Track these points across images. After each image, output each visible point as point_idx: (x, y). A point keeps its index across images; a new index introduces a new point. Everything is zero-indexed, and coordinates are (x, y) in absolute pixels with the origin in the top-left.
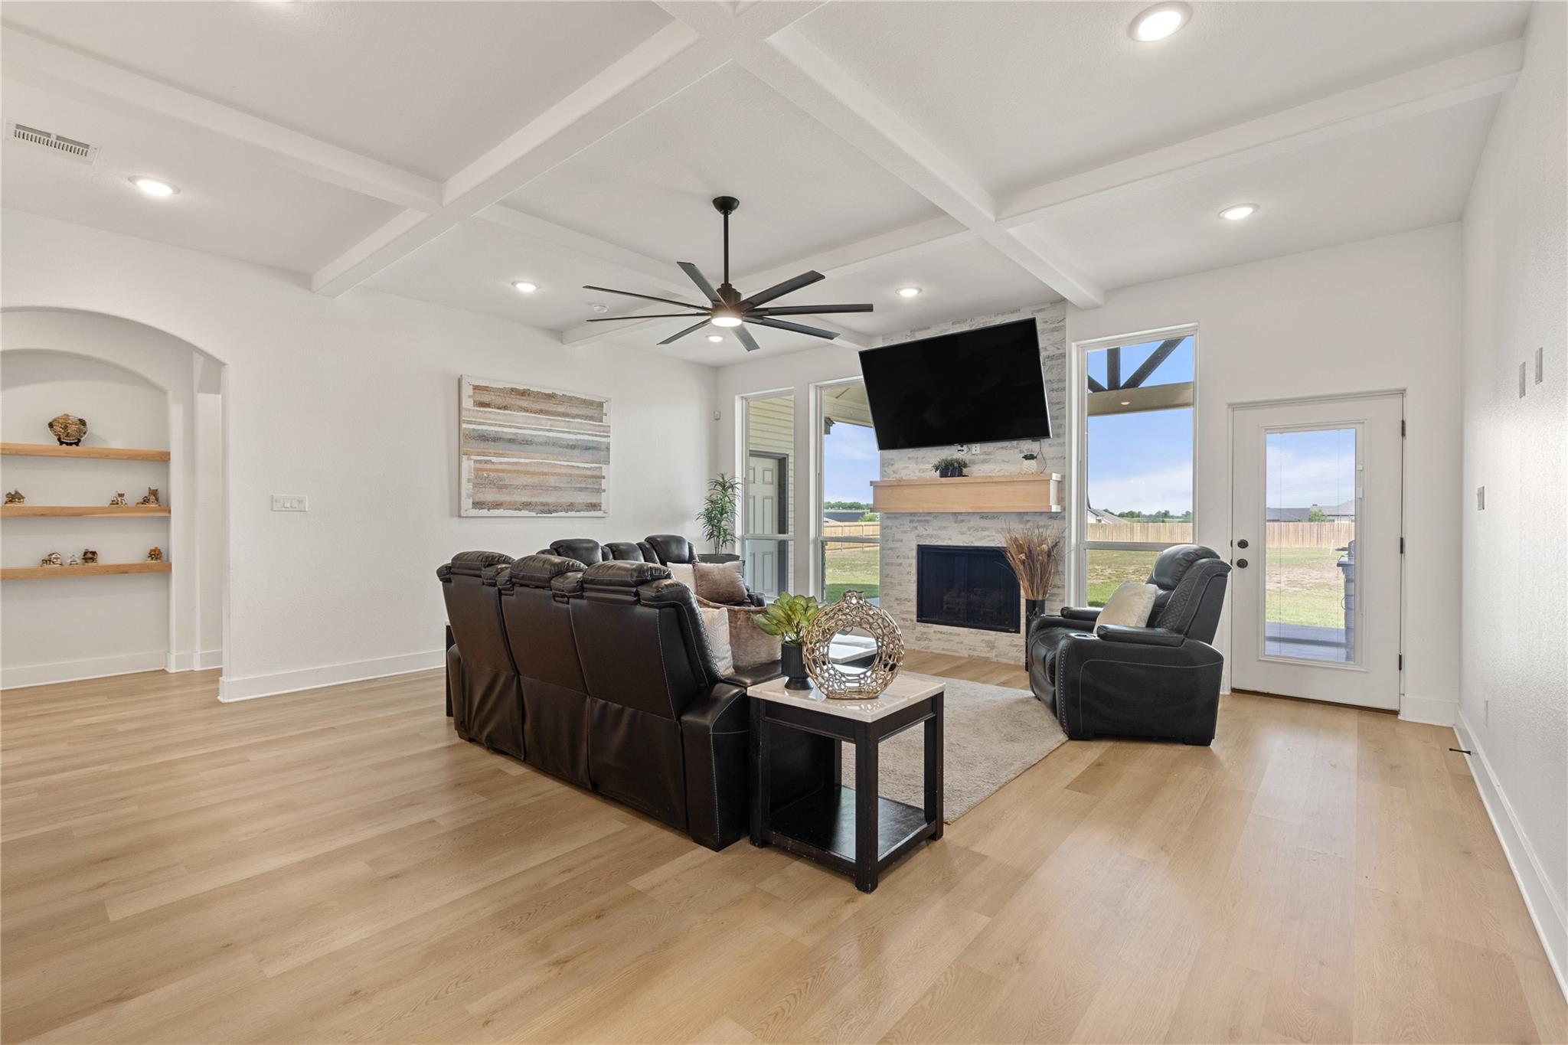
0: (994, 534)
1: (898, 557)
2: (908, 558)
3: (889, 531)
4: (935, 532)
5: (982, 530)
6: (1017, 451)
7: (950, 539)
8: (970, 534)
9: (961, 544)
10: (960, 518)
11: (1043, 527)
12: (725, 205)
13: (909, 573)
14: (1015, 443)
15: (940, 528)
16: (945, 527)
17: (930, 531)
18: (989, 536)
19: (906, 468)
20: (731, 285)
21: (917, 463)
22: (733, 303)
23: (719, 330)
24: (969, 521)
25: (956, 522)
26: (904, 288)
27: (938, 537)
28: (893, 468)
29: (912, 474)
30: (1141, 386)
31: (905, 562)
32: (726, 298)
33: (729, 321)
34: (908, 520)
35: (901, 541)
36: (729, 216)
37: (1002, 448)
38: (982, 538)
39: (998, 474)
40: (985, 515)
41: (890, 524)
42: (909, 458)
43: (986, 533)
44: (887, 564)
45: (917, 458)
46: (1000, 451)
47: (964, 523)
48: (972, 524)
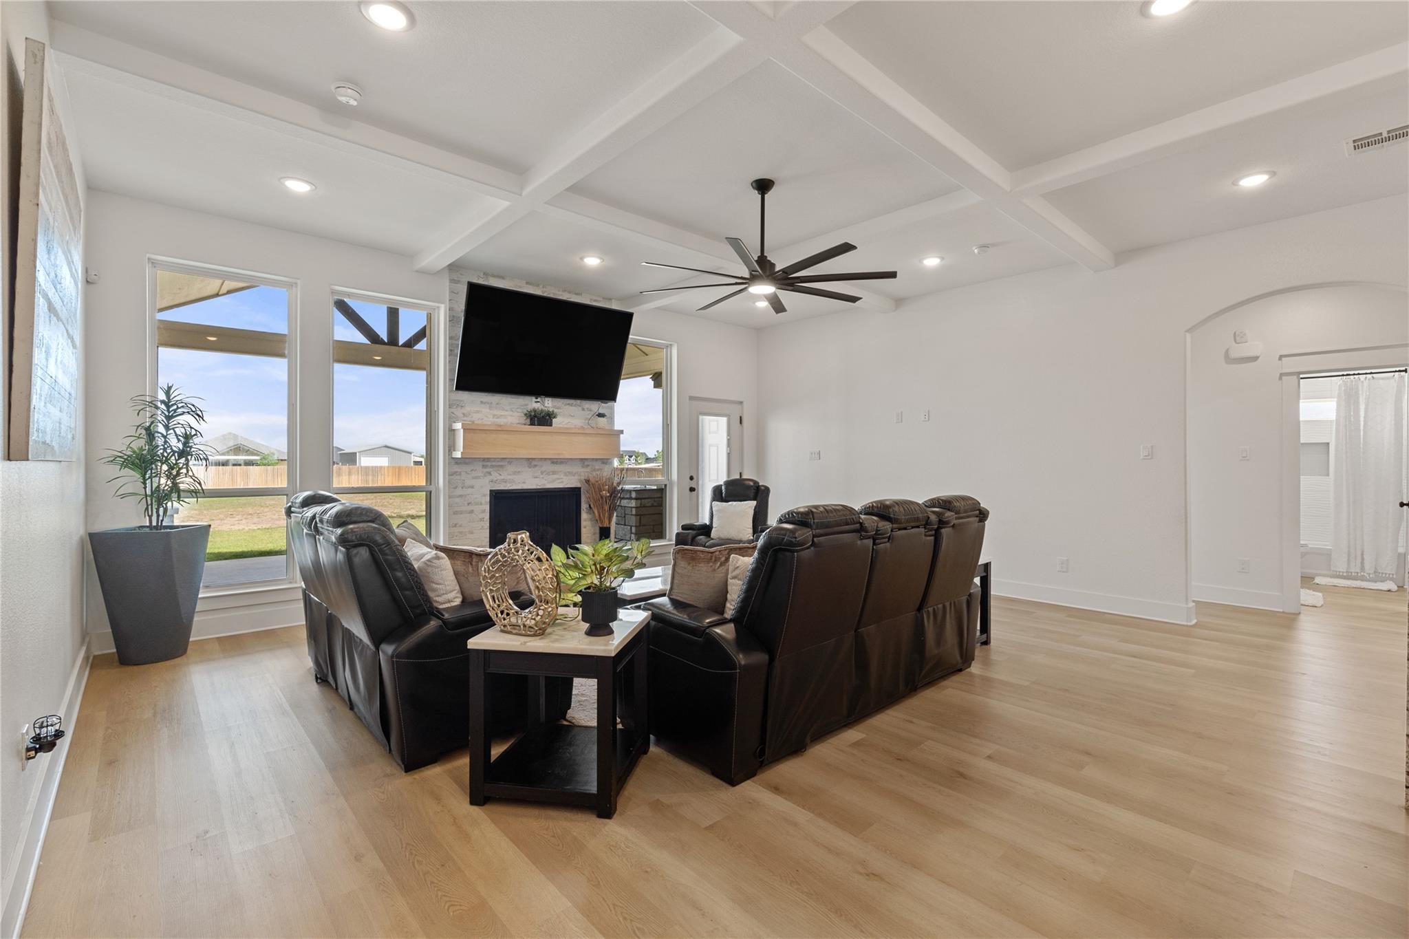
0: (562, 477)
1: (468, 504)
2: (481, 504)
3: (458, 477)
4: (509, 477)
5: (553, 474)
6: (580, 408)
7: (524, 483)
8: (543, 478)
9: (534, 487)
10: (534, 463)
11: (598, 470)
12: (763, 186)
13: (482, 519)
14: (578, 401)
15: (515, 473)
16: (519, 472)
17: (505, 476)
18: (558, 479)
19: (477, 412)
20: (766, 257)
21: (490, 408)
22: (768, 273)
23: (757, 298)
24: (541, 466)
25: (530, 467)
26: (588, 256)
27: (512, 481)
28: (464, 410)
29: (485, 419)
30: (415, 348)
31: (477, 509)
32: (763, 268)
33: (764, 289)
34: (481, 466)
35: (472, 487)
36: (766, 196)
37: (569, 404)
38: (554, 481)
39: (565, 426)
40: (556, 460)
41: (459, 470)
42: (482, 402)
43: (555, 476)
44: (455, 513)
45: (491, 403)
46: (568, 406)
47: (536, 468)
48: (544, 469)
